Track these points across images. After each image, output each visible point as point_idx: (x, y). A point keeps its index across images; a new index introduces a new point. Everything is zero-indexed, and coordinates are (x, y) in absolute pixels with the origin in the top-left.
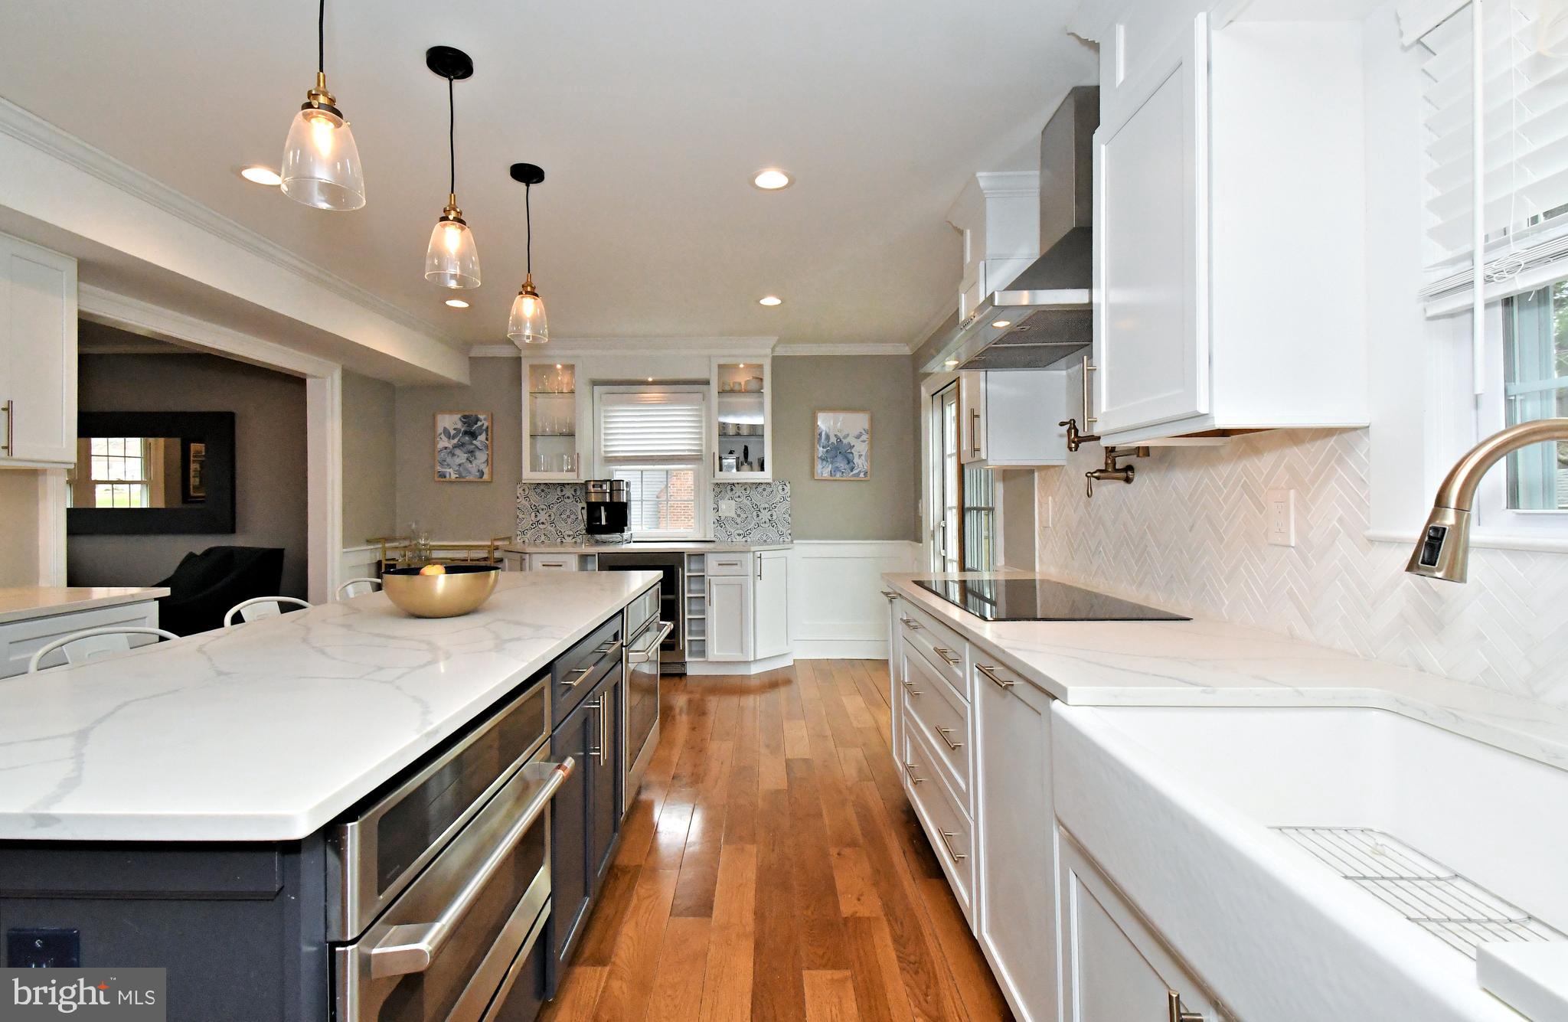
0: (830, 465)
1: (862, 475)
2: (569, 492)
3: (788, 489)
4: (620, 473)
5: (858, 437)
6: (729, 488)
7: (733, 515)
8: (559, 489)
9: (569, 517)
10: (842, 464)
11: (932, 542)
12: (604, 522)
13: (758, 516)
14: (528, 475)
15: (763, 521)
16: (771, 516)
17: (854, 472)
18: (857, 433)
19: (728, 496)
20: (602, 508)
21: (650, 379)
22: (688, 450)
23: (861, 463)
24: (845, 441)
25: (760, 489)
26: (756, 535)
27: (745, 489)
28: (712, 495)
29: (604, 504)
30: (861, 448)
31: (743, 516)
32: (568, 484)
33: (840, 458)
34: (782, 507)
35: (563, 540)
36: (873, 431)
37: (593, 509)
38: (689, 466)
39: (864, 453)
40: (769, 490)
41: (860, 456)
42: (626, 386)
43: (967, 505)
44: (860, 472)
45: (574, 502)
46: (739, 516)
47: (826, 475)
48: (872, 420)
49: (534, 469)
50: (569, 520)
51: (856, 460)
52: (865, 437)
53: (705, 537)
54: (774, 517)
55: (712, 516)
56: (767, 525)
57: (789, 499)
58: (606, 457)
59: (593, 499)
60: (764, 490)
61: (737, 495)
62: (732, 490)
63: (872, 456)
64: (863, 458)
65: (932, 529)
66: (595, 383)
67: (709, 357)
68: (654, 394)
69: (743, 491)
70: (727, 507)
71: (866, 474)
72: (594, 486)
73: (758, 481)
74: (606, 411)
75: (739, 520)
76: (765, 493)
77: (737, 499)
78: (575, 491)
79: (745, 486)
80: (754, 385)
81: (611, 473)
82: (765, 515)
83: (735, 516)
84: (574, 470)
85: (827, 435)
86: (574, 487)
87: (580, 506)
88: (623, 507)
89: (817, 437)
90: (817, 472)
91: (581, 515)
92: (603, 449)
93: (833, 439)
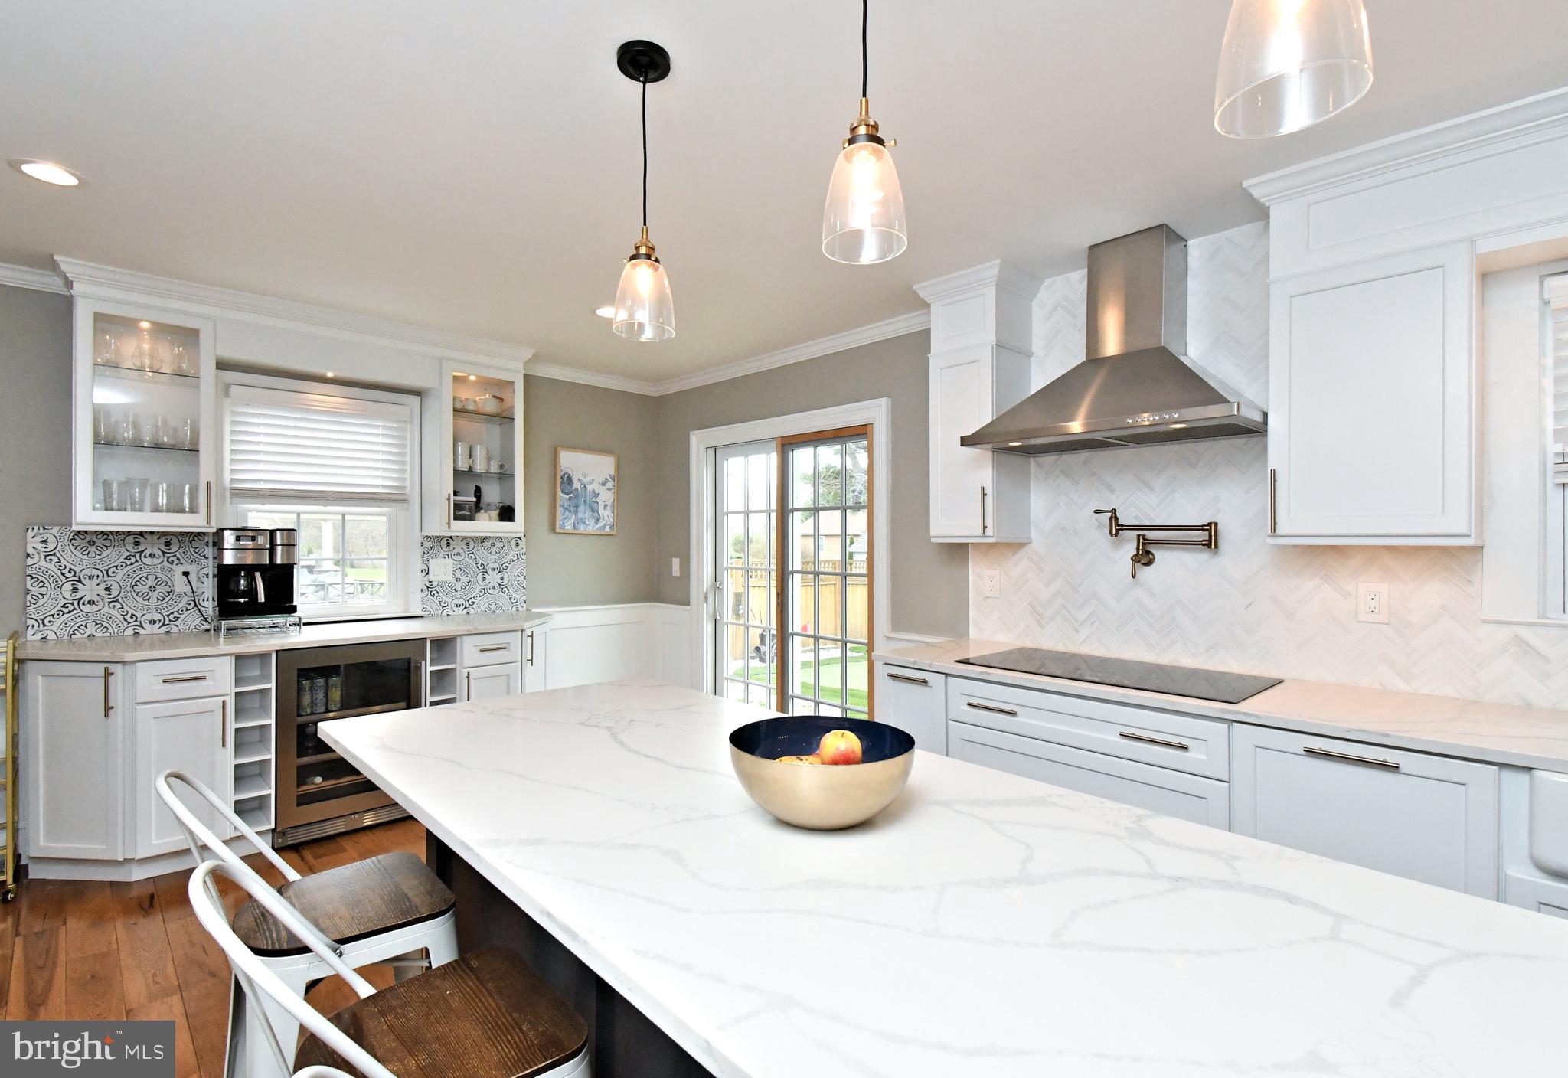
0: (574, 516)
1: (607, 529)
3: (523, 543)
4: (262, 517)
5: (604, 484)
6: (444, 542)
7: (450, 578)
8: (130, 539)
9: (152, 589)
11: (705, 604)
12: (262, 598)
13: (484, 579)
14: (85, 516)
15: (491, 585)
16: (502, 579)
17: (601, 524)
18: (602, 479)
19: (441, 555)
20: (258, 575)
21: (330, 375)
22: (384, 487)
23: (606, 515)
24: (590, 488)
25: (487, 544)
26: (481, 604)
27: (467, 544)
28: (419, 551)
29: (260, 570)
30: (606, 496)
31: (465, 580)
32: (152, 533)
34: (515, 568)
35: (141, 631)
36: (619, 478)
37: (226, 575)
38: (384, 510)
39: (610, 503)
40: (499, 544)
41: (605, 506)
44: (605, 525)
45: (166, 563)
46: (458, 580)
47: (569, 527)
48: (618, 467)
49: (100, 505)
50: (154, 595)
51: (601, 511)
52: (610, 484)
53: (406, 611)
54: (506, 581)
55: (419, 581)
56: (496, 591)
57: (524, 557)
58: (232, 489)
59: (229, 559)
60: (493, 545)
61: (456, 551)
62: (448, 544)
63: (618, 504)
64: (608, 507)
65: (705, 590)
67: (440, 360)
68: (325, 398)
69: (465, 547)
70: (443, 569)
71: (612, 527)
72: (238, 539)
73: (484, 535)
74: (233, 413)
75: (458, 586)
76: (494, 549)
77: (456, 558)
78: (168, 544)
79: (467, 541)
80: (499, 409)
81: (247, 517)
82: (493, 578)
83: (453, 580)
84: (193, 510)
85: (570, 479)
86: (166, 538)
87: (179, 570)
88: (287, 571)
89: (559, 480)
90: (558, 523)
91: (180, 585)
92: (227, 477)
93: (576, 485)
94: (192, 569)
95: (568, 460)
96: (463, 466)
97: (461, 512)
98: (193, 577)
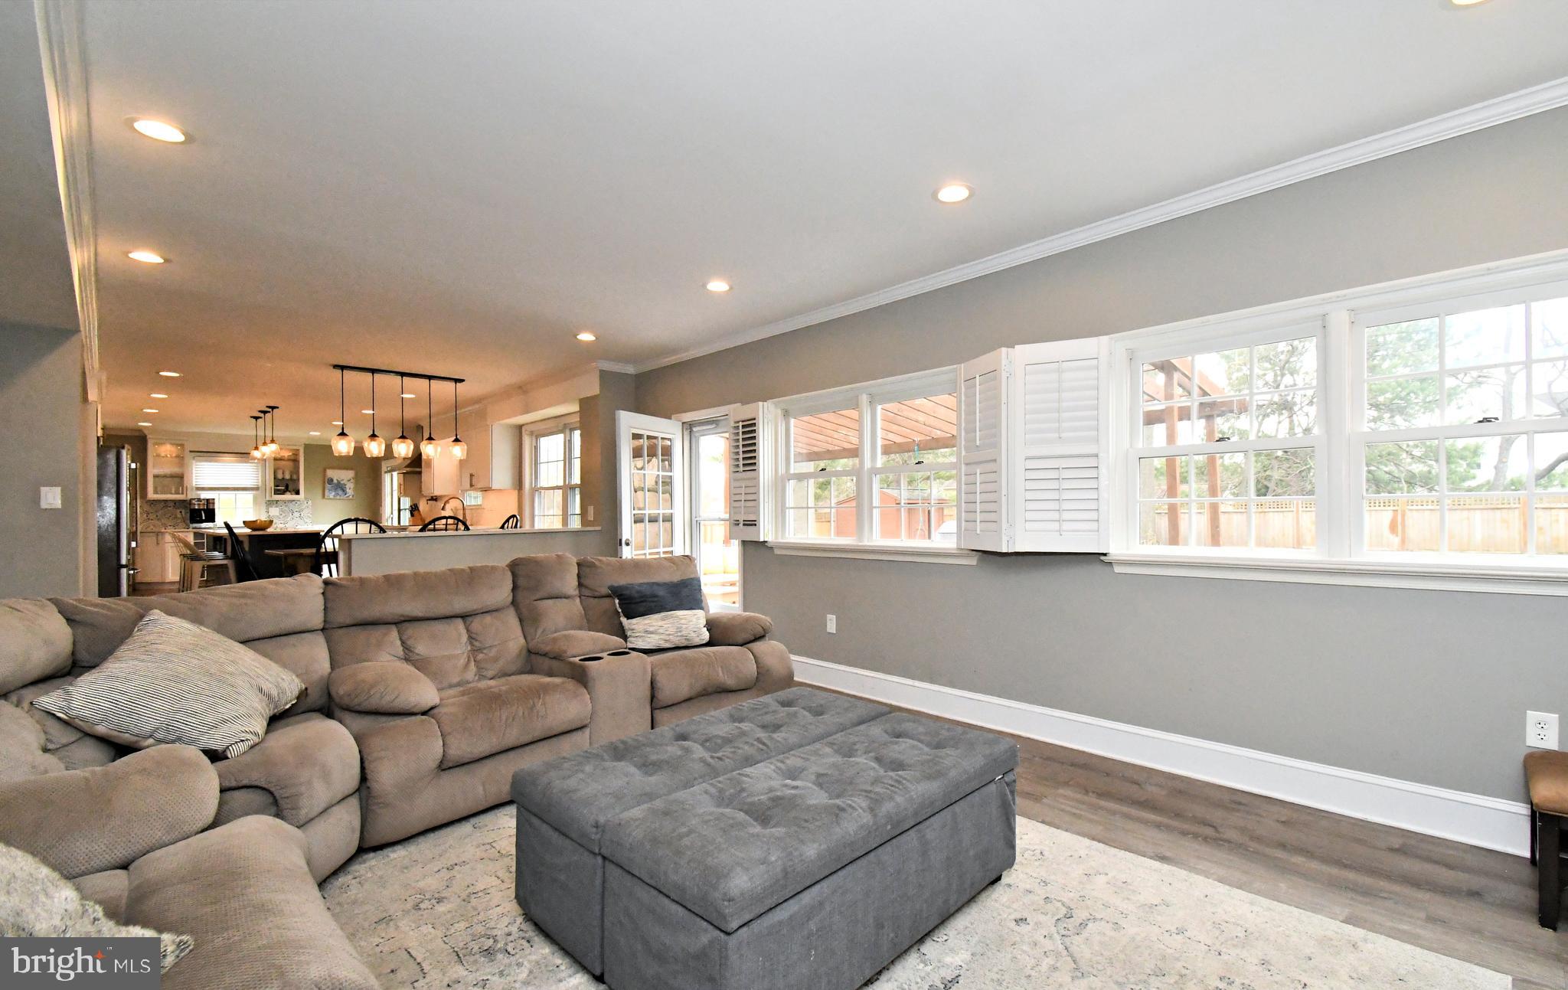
0: (334, 491)
2: (172, 504)
3: (310, 502)
4: (205, 495)
5: (349, 481)
6: (275, 502)
7: (278, 514)
10: (340, 492)
12: (204, 518)
13: (293, 515)
14: (151, 495)
16: (300, 515)
17: (347, 495)
18: (348, 478)
19: (272, 505)
21: (226, 451)
23: (350, 492)
24: (342, 482)
25: (294, 503)
26: (291, 523)
28: (263, 504)
29: (204, 510)
30: (350, 488)
31: (284, 515)
33: (339, 489)
34: (306, 511)
35: (167, 525)
36: (356, 478)
37: (193, 511)
38: (251, 492)
39: (352, 487)
42: (211, 454)
43: (401, 508)
46: (281, 515)
47: (331, 496)
48: (356, 474)
49: (156, 492)
50: (171, 518)
51: (348, 490)
52: (352, 479)
54: (302, 515)
56: (297, 519)
57: (310, 507)
58: (196, 487)
59: (194, 506)
60: (297, 503)
61: (280, 505)
62: (277, 503)
63: (355, 489)
66: (191, 452)
68: (227, 457)
69: (284, 504)
70: (275, 511)
71: (352, 495)
72: (197, 501)
73: (293, 500)
74: (196, 465)
75: (281, 517)
77: (280, 507)
79: (285, 502)
80: (292, 458)
81: (199, 495)
82: (297, 515)
84: (183, 493)
85: (332, 480)
86: (175, 502)
87: (179, 511)
88: (213, 511)
89: (326, 480)
90: (326, 494)
91: (179, 516)
92: (194, 484)
93: (335, 481)
94: (183, 511)
95: (330, 473)
96: (280, 476)
97: (277, 492)
98: (183, 513)
